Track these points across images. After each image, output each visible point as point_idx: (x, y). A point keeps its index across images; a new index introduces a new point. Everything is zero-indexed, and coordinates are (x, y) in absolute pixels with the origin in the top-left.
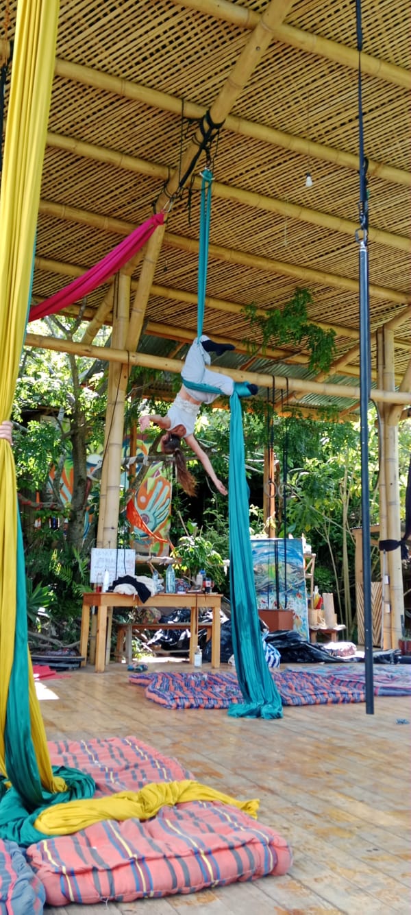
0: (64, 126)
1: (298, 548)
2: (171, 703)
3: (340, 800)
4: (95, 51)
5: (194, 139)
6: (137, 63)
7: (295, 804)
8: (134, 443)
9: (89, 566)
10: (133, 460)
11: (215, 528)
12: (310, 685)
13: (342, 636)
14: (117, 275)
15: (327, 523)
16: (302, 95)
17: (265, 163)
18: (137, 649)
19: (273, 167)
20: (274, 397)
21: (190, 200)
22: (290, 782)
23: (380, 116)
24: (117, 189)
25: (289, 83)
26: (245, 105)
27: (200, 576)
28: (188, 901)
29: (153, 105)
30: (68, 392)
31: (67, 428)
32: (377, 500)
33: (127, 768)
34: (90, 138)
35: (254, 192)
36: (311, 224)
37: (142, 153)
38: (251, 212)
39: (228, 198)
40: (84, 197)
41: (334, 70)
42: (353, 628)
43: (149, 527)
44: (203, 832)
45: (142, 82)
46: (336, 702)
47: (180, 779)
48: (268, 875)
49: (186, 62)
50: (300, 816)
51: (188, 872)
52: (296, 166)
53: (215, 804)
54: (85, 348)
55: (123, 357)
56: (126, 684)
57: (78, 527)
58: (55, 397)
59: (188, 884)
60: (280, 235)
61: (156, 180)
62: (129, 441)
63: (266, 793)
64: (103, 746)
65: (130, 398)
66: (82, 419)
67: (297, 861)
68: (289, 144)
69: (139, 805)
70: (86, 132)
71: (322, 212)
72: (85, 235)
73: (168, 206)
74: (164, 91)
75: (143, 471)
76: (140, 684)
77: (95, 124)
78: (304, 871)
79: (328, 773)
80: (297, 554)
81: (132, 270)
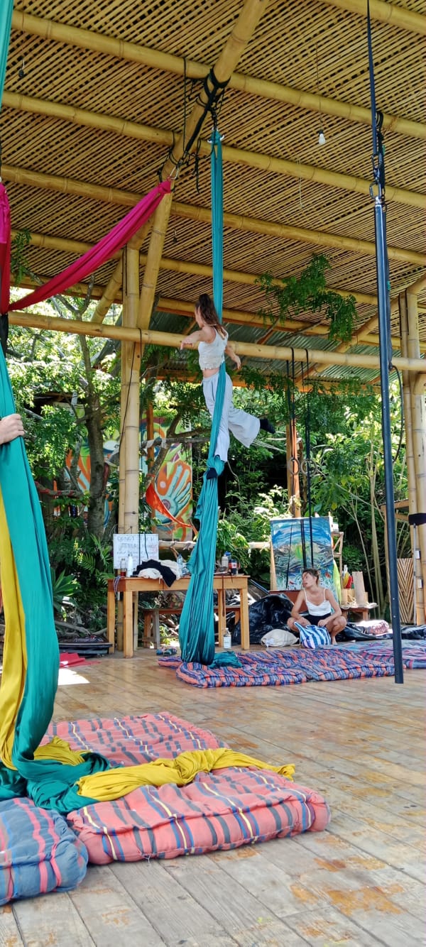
0: (62, 93)
1: (325, 527)
2: (201, 682)
3: (376, 764)
4: (90, 11)
5: (198, 100)
6: (135, 22)
7: (331, 769)
8: (151, 426)
9: (111, 553)
10: (150, 443)
11: (239, 511)
12: (342, 660)
13: (373, 614)
14: (125, 249)
15: (354, 500)
16: (310, 47)
17: (274, 122)
18: (165, 634)
19: (283, 126)
20: (293, 372)
21: (197, 166)
22: (326, 749)
23: (393, 66)
24: (120, 158)
25: (295, 35)
26: (251, 61)
27: (225, 558)
28: (229, 856)
29: (153, 66)
30: (81, 376)
31: (81, 413)
32: (405, 474)
33: (161, 740)
34: (89, 105)
35: (263, 154)
36: (326, 185)
37: (145, 118)
38: (262, 176)
39: (237, 162)
40: (86, 168)
41: (342, 19)
42: (385, 607)
43: (171, 512)
44: (240, 793)
45: (141, 42)
46: (369, 676)
47: (213, 747)
48: (306, 831)
49: (187, 18)
50: (337, 779)
51: (228, 828)
52: (307, 124)
53: (250, 770)
54: (95, 327)
55: (135, 335)
56: (155, 667)
57: (99, 514)
58: (67, 381)
59: (228, 840)
60: (293, 199)
61: (161, 146)
62: (145, 425)
63: (301, 759)
64: (136, 722)
65: (144, 379)
66: (96, 403)
67: (335, 819)
68: (299, 101)
69: (176, 771)
70: (85, 99)
71: (337, 172)
72: (89, 209)
73: (174, 173)
74: (165, 50)
75: (162, 454)
76: (169, 667)
77: (94, 90)
78: (342, 827)
79: (363, 740)
80: (325, 533)
81: (140, 243)
